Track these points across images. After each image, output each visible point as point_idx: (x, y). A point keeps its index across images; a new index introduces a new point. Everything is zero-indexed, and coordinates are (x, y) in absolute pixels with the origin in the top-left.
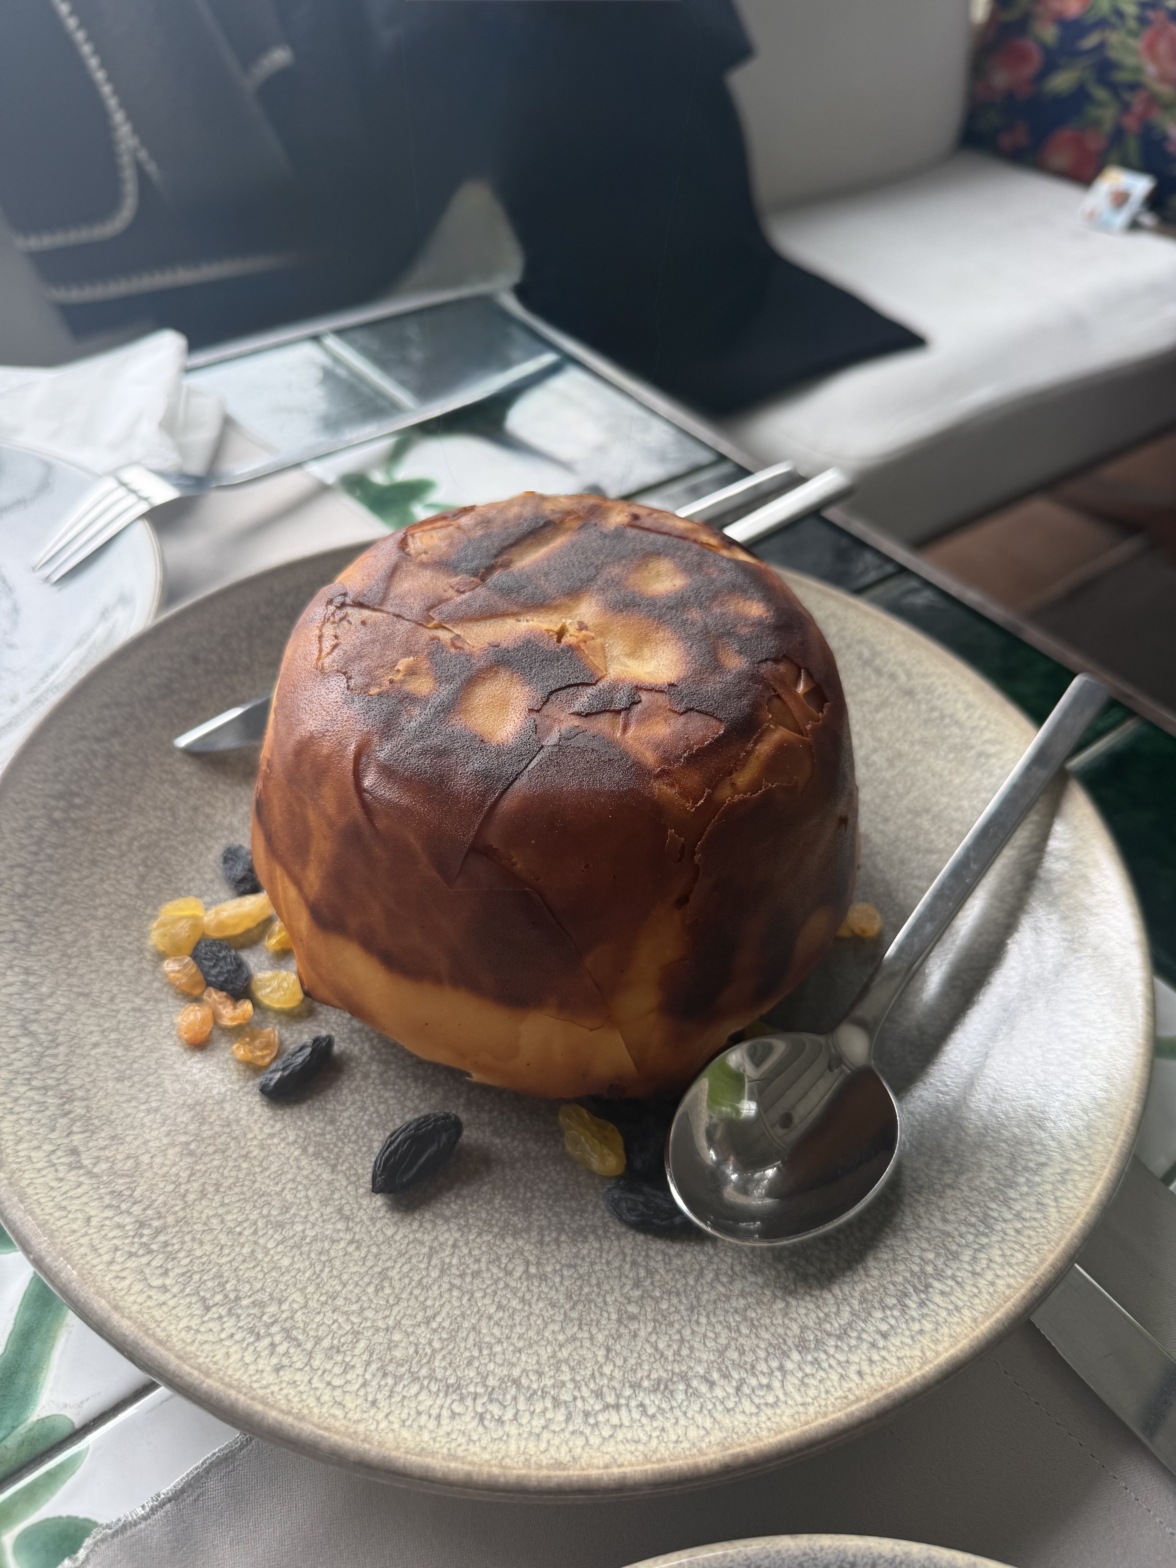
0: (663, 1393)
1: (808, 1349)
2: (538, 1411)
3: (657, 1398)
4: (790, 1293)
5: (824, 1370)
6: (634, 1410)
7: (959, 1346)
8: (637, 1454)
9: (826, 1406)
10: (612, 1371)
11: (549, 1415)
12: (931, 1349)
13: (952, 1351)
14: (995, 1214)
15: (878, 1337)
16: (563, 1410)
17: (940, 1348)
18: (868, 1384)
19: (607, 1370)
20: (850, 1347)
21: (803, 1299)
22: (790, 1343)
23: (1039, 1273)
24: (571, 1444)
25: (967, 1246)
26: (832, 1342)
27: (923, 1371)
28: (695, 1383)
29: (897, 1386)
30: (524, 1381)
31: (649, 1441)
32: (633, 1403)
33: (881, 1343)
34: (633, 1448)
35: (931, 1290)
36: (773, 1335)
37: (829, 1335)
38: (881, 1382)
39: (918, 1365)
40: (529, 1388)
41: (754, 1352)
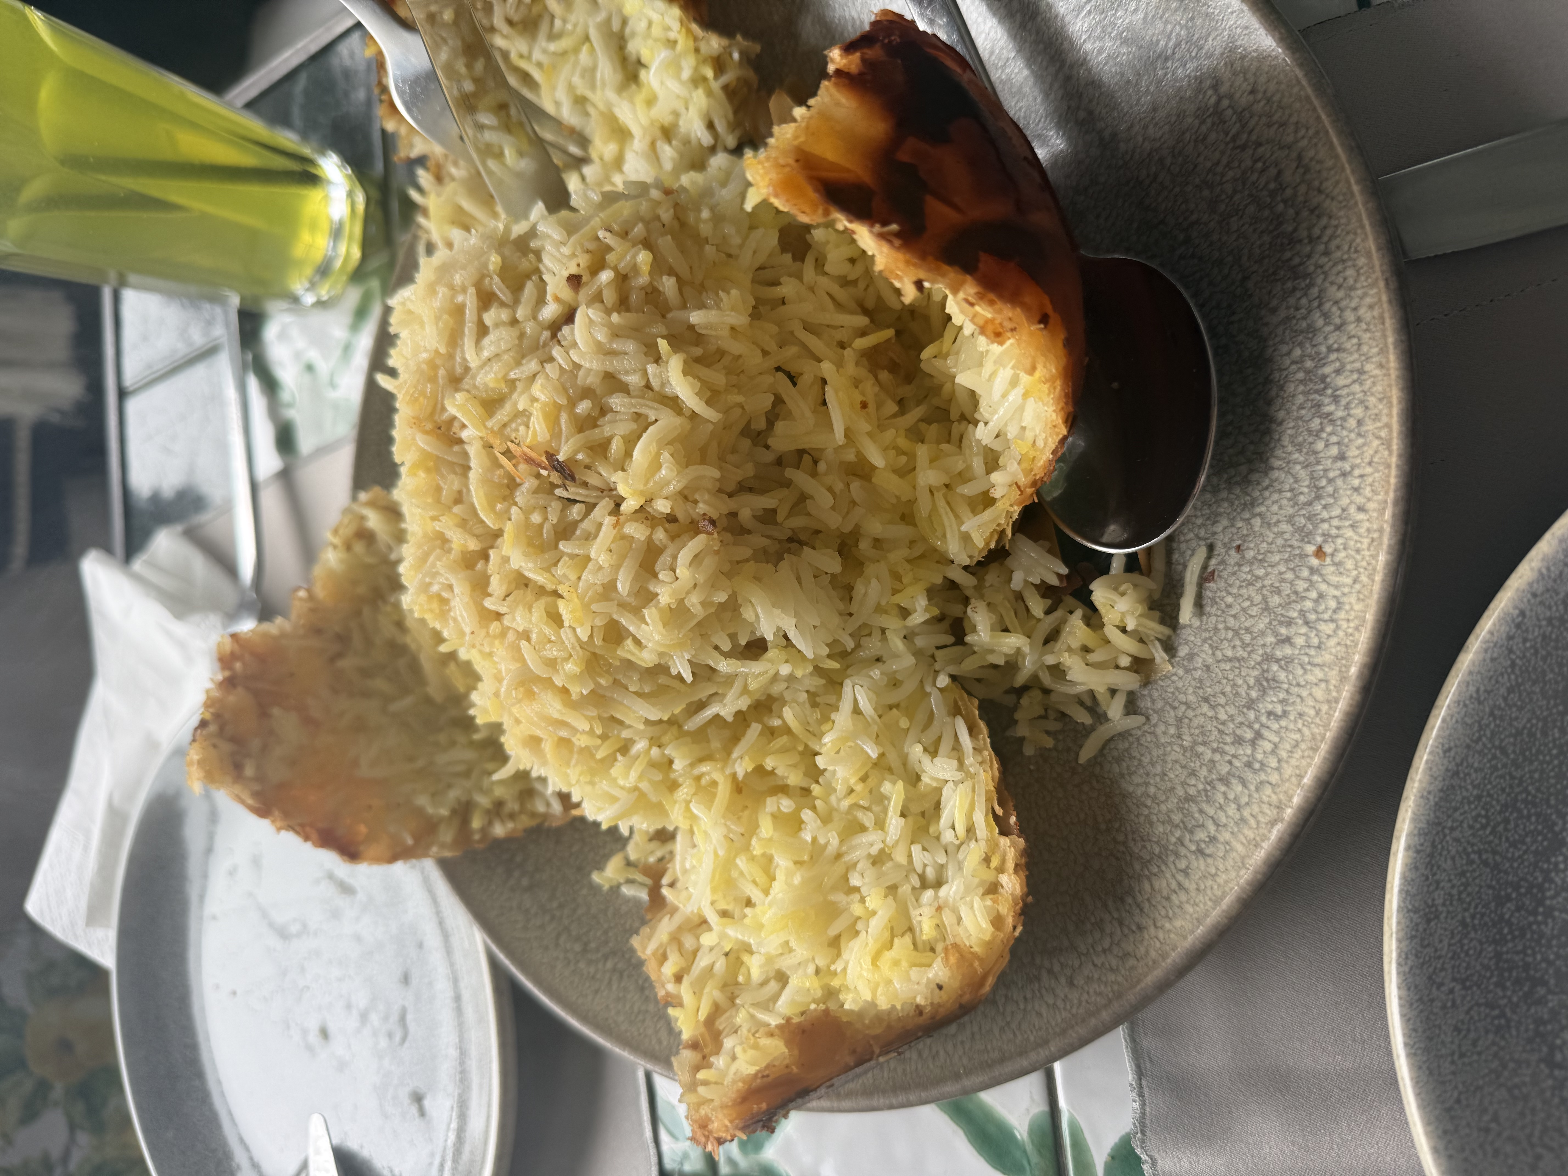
0: (1271, 688)
1: (1310, 533)
2: (1222, 801)
3: (1271, 697)
4: (1253, 504)
5: (1337, 536)
6: (1269, 723)
7: (1395, 401)
8: (1306, 754)
9: (1369, 564)
10: (1226, 712)
11: (1231, 796)
12: (1380, 428)
13: (1395, 411)
14: (1297, 260)
15: (1339, 464)
16: (1234, 781)
17: (1385, 419)
18: (1374, 510)
19: (1223, 716)
20: (1332, 496)
21: (1265, 499)
22: (1296, 544)
23: (1377, 268)
24: (1265, 799)
25: (1310, 312)
26: (1318, 507)
27: (1395, 453)
28: (1279, 654)
29: (1392, 487)
30: (1192, 791)
31: (1303, 735)
32: (1264, 719)
33: (1347, 467)
34: (1300, 753)
35: (1328, 380)
36: (1279, 552)
37: (1310, 503)
38: (1380, 497)
39: (1386, 453)
40: (1199, 792)
41: (1283, 581)
